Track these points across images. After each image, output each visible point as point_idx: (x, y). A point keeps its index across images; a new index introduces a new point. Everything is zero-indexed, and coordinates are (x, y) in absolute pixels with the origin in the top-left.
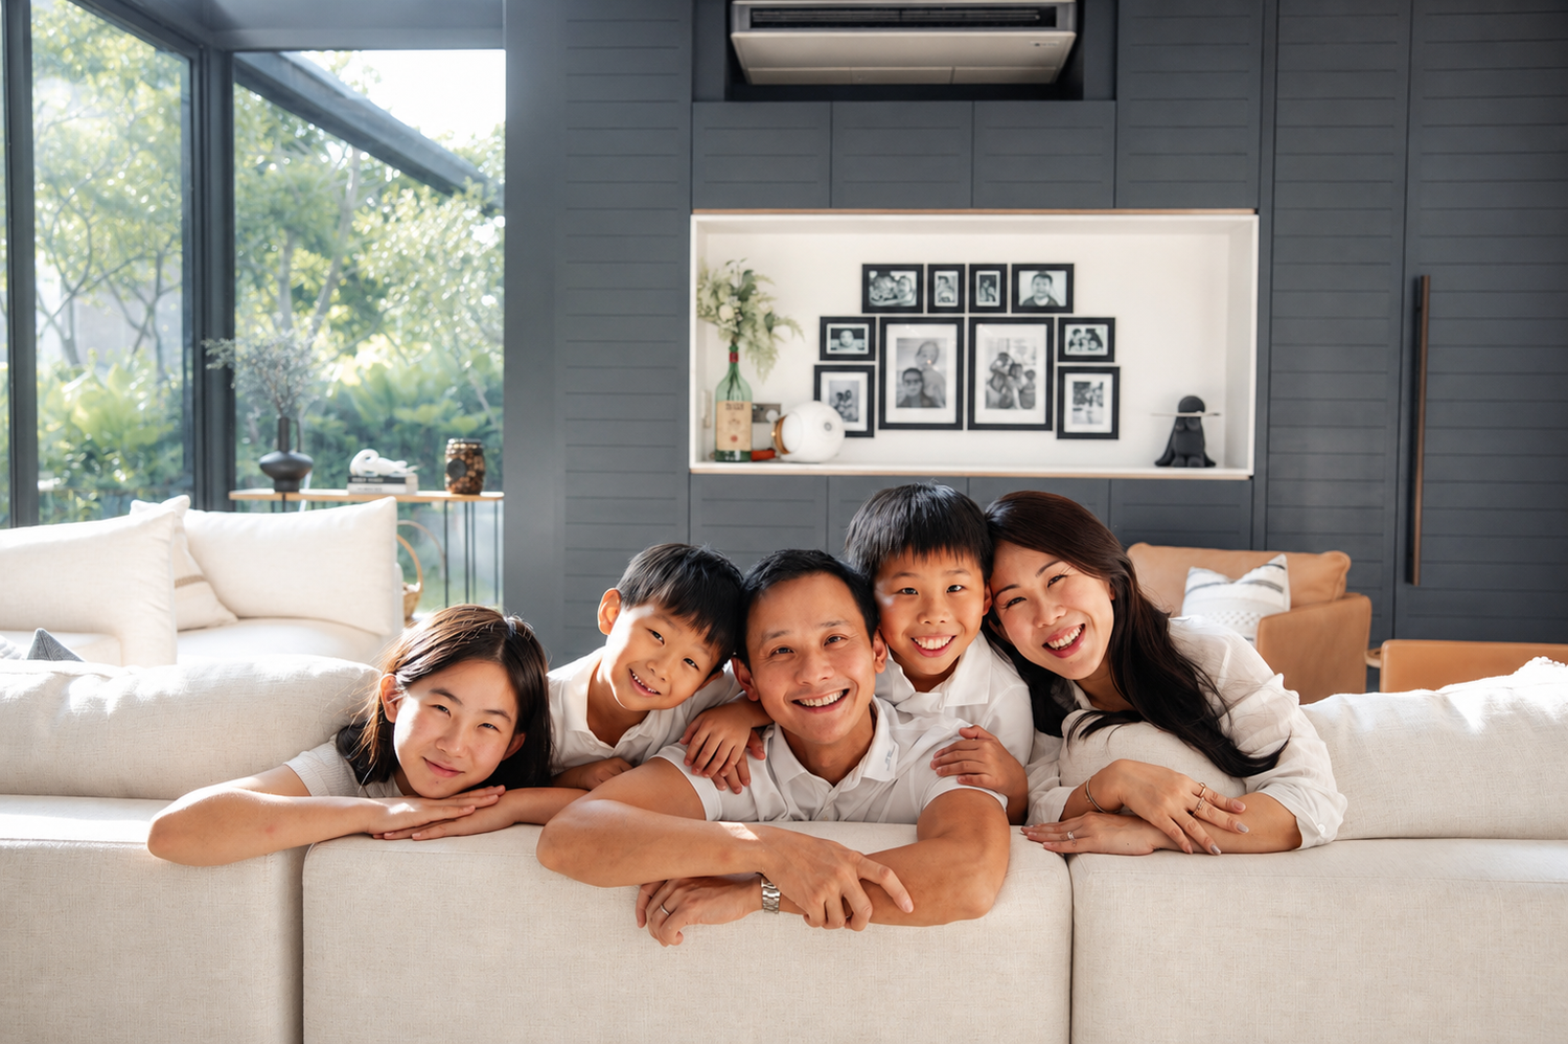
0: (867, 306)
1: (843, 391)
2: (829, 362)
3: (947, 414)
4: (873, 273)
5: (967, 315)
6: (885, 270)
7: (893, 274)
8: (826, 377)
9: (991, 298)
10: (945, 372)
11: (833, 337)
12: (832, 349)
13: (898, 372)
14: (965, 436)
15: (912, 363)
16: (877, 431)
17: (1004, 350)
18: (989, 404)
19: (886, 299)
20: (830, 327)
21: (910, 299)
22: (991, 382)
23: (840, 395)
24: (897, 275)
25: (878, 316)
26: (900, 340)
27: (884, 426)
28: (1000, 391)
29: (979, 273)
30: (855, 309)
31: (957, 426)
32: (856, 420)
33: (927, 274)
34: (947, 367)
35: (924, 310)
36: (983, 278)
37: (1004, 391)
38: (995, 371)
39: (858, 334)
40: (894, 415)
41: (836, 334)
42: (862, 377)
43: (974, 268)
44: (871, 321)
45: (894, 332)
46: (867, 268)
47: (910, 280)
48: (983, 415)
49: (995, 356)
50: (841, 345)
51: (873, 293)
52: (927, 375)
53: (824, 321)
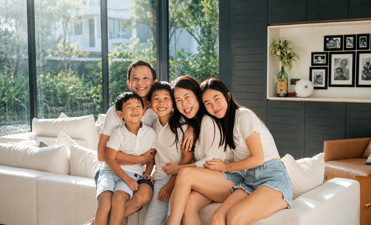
0: (325, 48)
1: (318, 75)
2: (314, 66)
3: (350, 82)
4: (327, 39)
5: (356, 51)
6: (331, 37)
7: (334, 38)
8: (313, 71)
9: (364, 45)
10: (349, 69)
11: (315, 59)
12: (315, 62)
13: (335, 69)
14: (355, 89)
15: (338, 66)
16: (328, 88)
17: (368, 61)
18: (363, 78)
19: (331, 46)
20: (315, 55)
21: (338, 46)
22: (363, 72)
23: (317, 76)
24: (335, 39)
25: (329, 52)
26: (335, 59)
27: (331, 86)
28: (366, 74)
29: (360, 37)
30: (322, 50)
31: (352, 86)
32: (322, 84)
33: (344, 38)
34: (350, 67)
35: (343, 50)
36: (362, 39)
37: (368, 74)
38: (365, 68)
39: (323, 58)
40: (333, 82)
41: (316, 58)
42: (324, 71)
43: (359, 35)
44: (326, 54)
45: (334, 57)
46: (325, 37)
47: (338, 40)
48: (361, 82)
49: (365, 64)
50: (318, 61)
51: (328, 45)
52: (343, 70)
53: (313, 54)
